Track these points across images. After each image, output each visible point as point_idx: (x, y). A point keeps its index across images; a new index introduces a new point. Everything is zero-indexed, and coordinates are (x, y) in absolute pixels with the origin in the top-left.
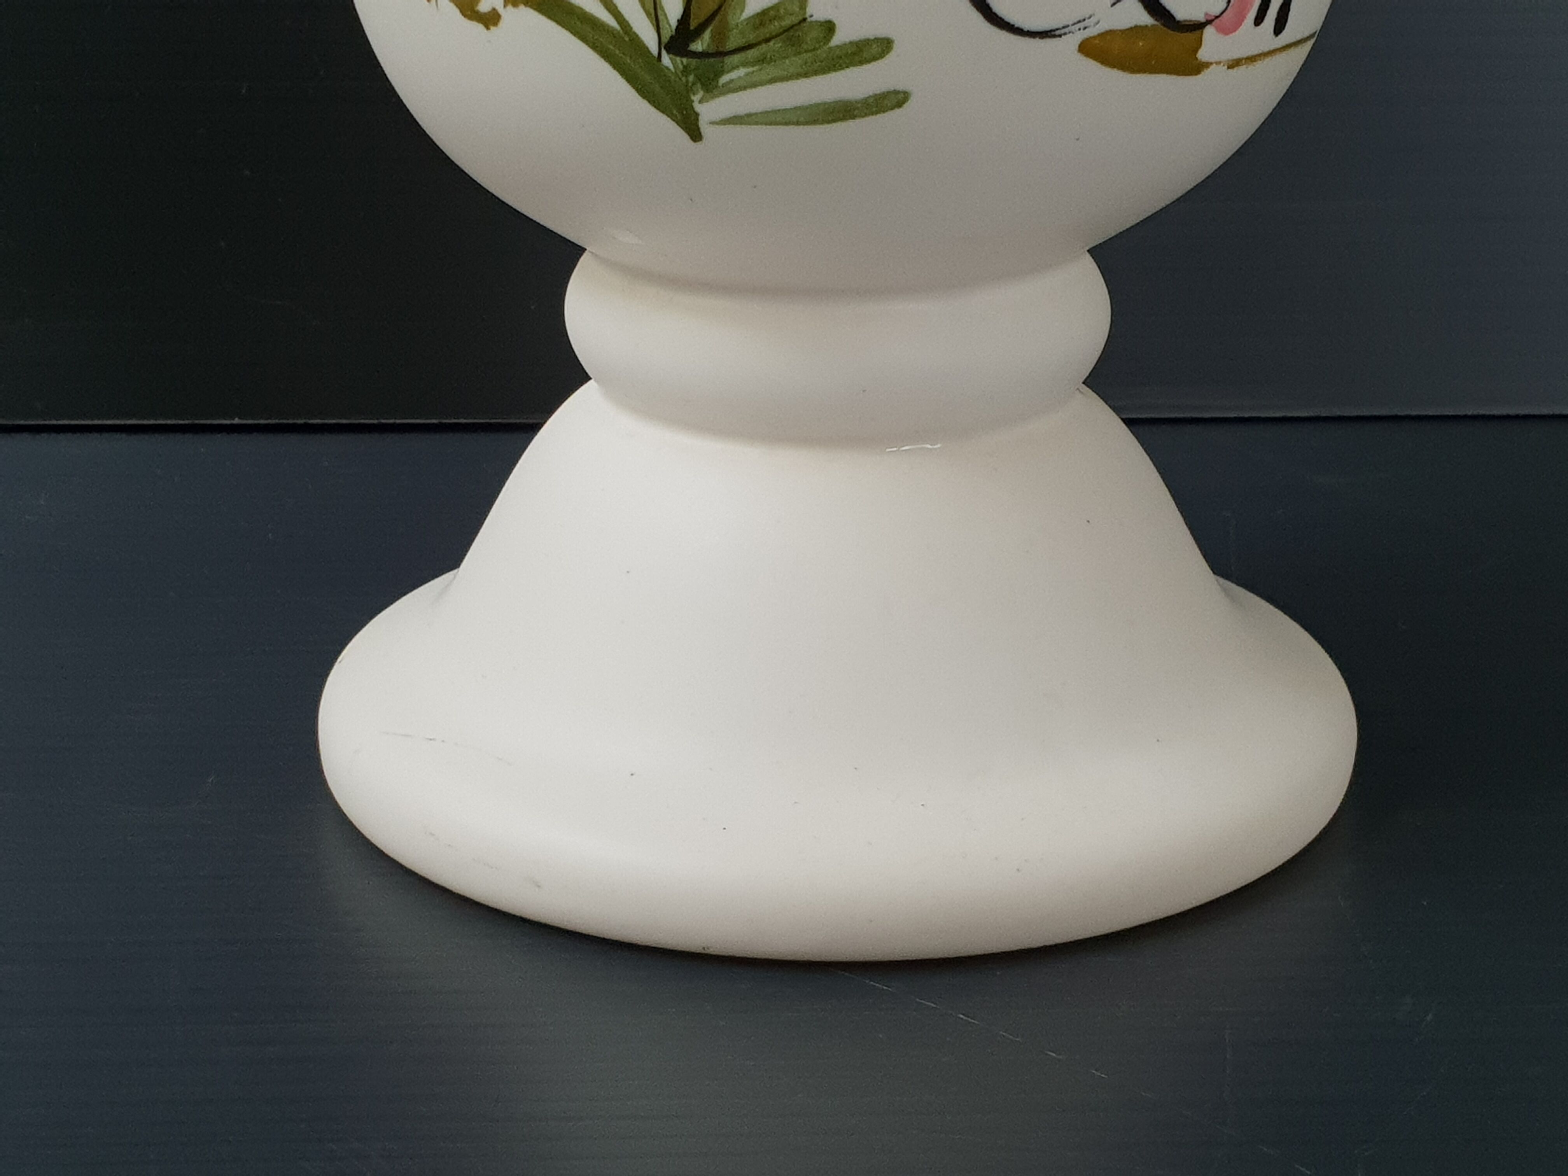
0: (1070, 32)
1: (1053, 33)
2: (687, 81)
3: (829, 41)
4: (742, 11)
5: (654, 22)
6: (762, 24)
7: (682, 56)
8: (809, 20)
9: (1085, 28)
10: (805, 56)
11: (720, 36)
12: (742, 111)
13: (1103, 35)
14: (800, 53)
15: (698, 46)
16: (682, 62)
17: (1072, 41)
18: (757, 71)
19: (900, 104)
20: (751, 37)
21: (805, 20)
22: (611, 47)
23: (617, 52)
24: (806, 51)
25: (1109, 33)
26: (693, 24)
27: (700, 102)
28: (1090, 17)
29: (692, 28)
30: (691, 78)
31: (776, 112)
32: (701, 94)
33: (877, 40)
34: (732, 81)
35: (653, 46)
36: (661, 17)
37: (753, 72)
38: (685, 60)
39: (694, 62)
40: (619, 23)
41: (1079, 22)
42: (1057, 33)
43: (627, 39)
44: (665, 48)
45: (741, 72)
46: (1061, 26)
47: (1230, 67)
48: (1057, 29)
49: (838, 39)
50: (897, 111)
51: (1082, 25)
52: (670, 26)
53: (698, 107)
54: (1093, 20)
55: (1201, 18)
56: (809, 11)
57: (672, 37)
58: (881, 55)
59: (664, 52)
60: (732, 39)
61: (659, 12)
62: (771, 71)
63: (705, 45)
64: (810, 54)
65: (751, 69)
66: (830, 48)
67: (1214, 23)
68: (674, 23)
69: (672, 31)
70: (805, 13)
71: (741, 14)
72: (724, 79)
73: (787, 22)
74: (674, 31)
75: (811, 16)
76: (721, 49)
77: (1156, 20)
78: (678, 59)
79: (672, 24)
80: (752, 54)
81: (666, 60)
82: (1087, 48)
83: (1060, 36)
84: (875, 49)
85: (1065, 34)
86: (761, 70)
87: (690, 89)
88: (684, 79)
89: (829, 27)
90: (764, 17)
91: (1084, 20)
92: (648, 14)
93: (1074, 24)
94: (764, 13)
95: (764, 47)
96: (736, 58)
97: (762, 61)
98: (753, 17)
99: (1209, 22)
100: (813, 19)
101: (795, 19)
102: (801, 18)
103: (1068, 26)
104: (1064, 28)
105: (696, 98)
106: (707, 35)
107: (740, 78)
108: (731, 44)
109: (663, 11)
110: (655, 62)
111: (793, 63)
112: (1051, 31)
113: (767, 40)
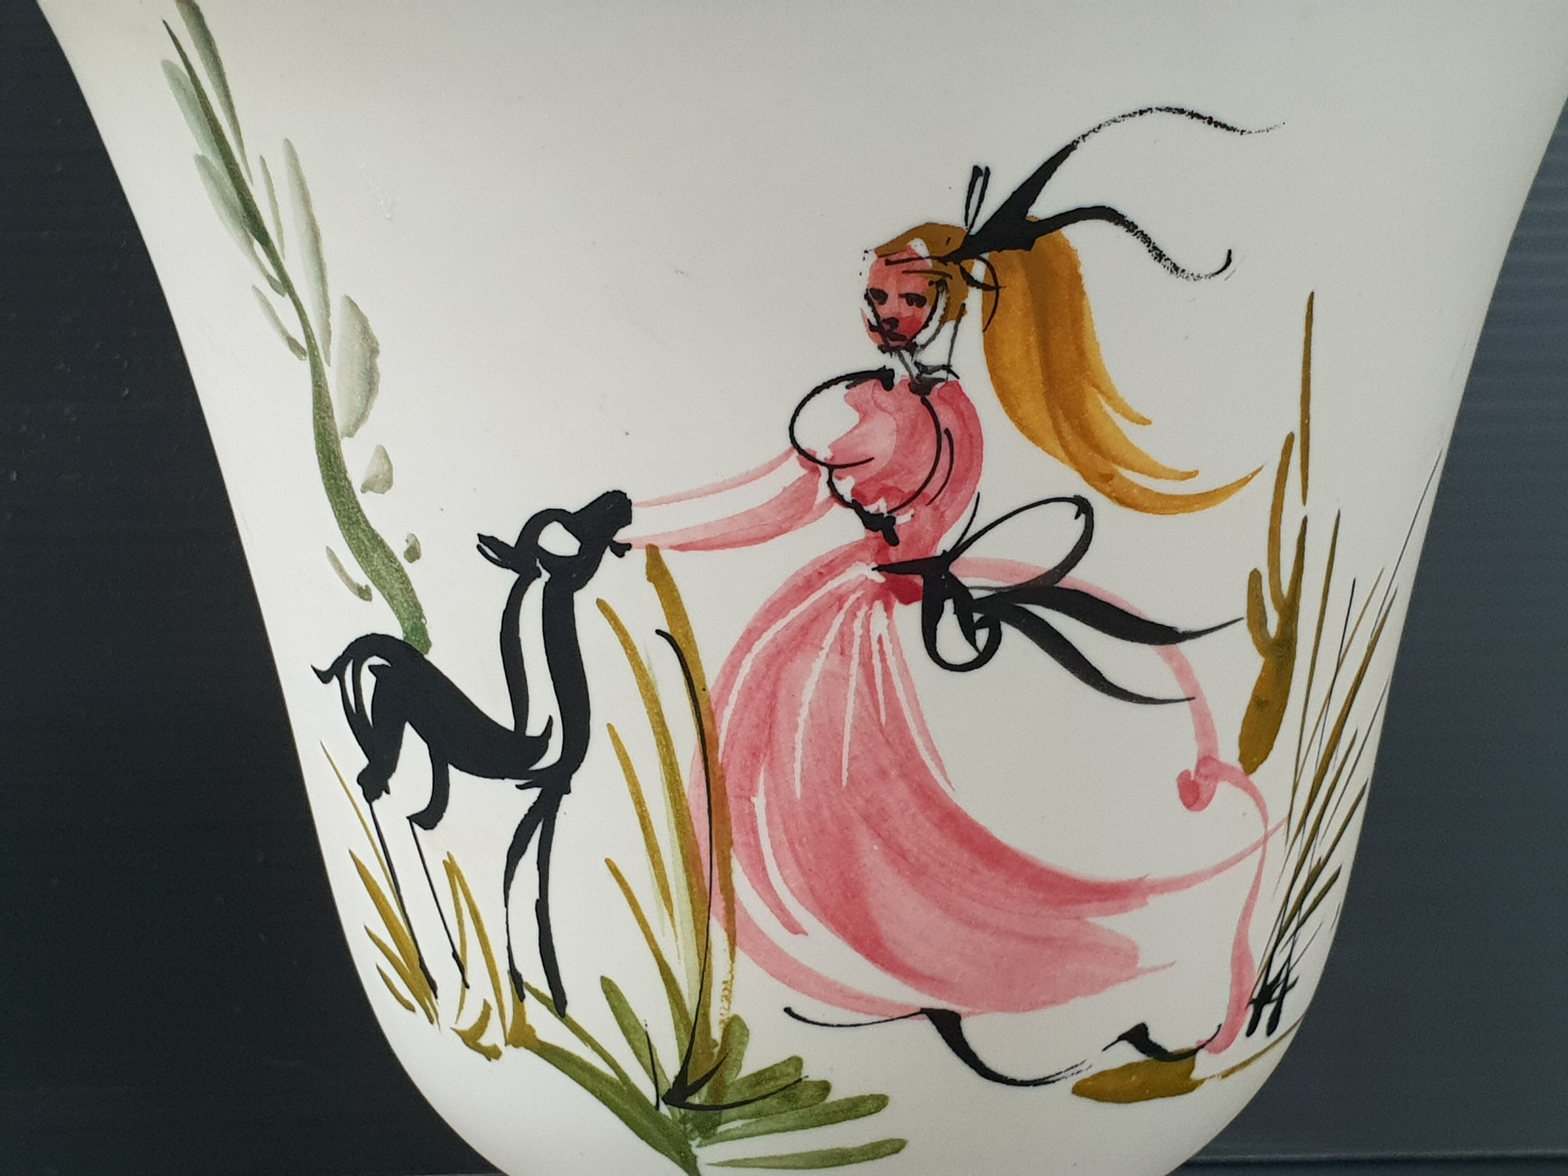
0: (1063, 1078)
1: (1046, 1080)
2: (685, 1129)
3: (825, 1098)
4: (739, 1071)
5: (653, 1077)
6: (758, 1083)
7: (679, 1107)
8: (804, 1080)
9: (1078, 1073)
10: (801, 1111)
11: (716, 1093)
12: (740, 1156)
13: (1095, 1077)
14: (797, 1108)
15: (695, 1100)
16: (680, 1113)
17: (1066, 1086)
18: (754, 1123)
19: (897, 1151)
20: (747, 1094)
21: (800, 1080)
22: (609, 1093)
23: (616, 1098)
24: (802, 1107)
25: (1103, 1074)
26: (690, 1081)
27: (699, 1146)
28: (1083, 1063)
29: (689, 1084)
30: (689, 1126)
31: (775, 1158)
32: (699, 1140)
33: (872, 1096)
34: (729, 1131)
35: (651, 1097)
36: (658, 1072)
37: (751, 1123)
38: (683, 1111)
39: (691, 1114)
40: (616, 1073)
41: (1072, 1068)
42: (1050, 1079)
43: (625, 1088)
44: (663, 1099)
45: (739, 1123)
46: (1053, 1073)
47: (1223, 1077)
48: (1050, 1077)
49: (832, 1097)
50: (894, 1157)
51: (1075, 1070)
52: (668, 1081)
53: (696, 1151)
54: (1086, 1065)
55: (1193, 1045)
56: (804, 1072)
57: (669, 1090)
58: (878, 1109)
59: (662, 1104)
60: (729, 1095)
61: (657, 1068)
62: (766, 1124)
63: (703, 1098)
64: (805, 1110)
65: (747, 1121)
66: (827, 1105)
67: (1206, 1047)
68: (672, 1079)
69: (669, 1085)
70: (800, 1074)
71: (737, 1074)
72: (721, 1129)
73: (782, 1083)
74: (671, 1085)
75: (807, 1077)
76: (717, 1104)
77: (1148, 1056)
78: (676, 1110)
79: (669, 1078)
80: (747, 1108)
81: (664, 1109)
82: (1079, 1090)
83: (1054, 1082)
84: (870, 1105)
85: (1059, 1080)
86: (757, 1121)
87: (687, 1137)
88: (682, 1126)
89: (825, 1087)
90: (760, 1077)
91: (1076, 1066)
92: (645, 1068)
93: (1068, 1070)
94: (760, 1073)
95: (759, 1103)
96: (733, 1112)
97: (758, 1114)
98: (750, 1076)
99: (1202, 1047)
100: (807, 1079)
101: (791, 1080)
102: (796, 1079)
103: (1061, 1073)
104: (1057, 1074)
105: (694, 1143)
106: (704, 1090)
107: (737, 1128)
108: (728, 1099)
109: (660, 1067)
110: (654, 1110)
111: (790, 1117)
112: (1044, 1079)
113: (764, 1097)
